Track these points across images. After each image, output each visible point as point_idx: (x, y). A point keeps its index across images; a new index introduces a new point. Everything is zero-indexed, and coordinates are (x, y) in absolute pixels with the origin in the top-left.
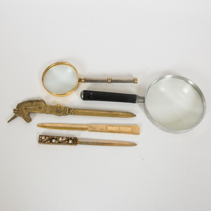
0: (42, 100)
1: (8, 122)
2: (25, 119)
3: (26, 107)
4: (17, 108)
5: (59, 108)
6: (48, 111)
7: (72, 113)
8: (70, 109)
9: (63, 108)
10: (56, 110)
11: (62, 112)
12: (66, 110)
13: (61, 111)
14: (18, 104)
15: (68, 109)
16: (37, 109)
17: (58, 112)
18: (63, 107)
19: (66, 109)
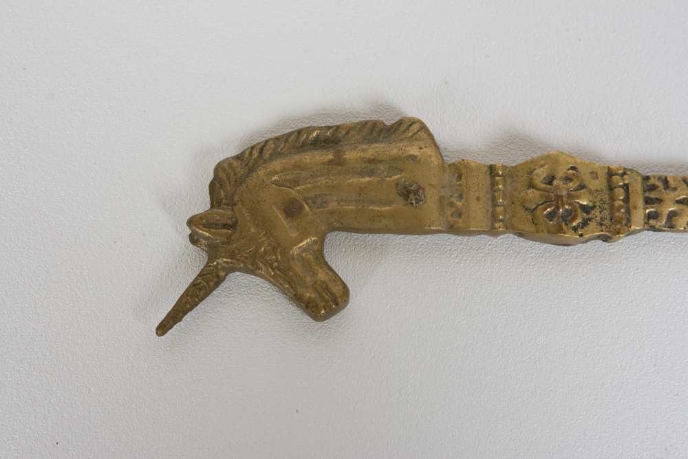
0: (413, 122)
1: (163, 328)
2: (298, 299)
3: (293, 193)
4: (215, 202)
5: (568, 179)
6: (478, 211)
7: (672, 215)
8: (653, 188)
9: (594, 185)
10: (547, 202)
11: (596, 213)
12: (627, 200)
13: (585, 209)
14: (219, 168)
15: (637, 187)
16: (389, 203)
17: (564, 218)
18: (594, 175)
19: (626, 187)
